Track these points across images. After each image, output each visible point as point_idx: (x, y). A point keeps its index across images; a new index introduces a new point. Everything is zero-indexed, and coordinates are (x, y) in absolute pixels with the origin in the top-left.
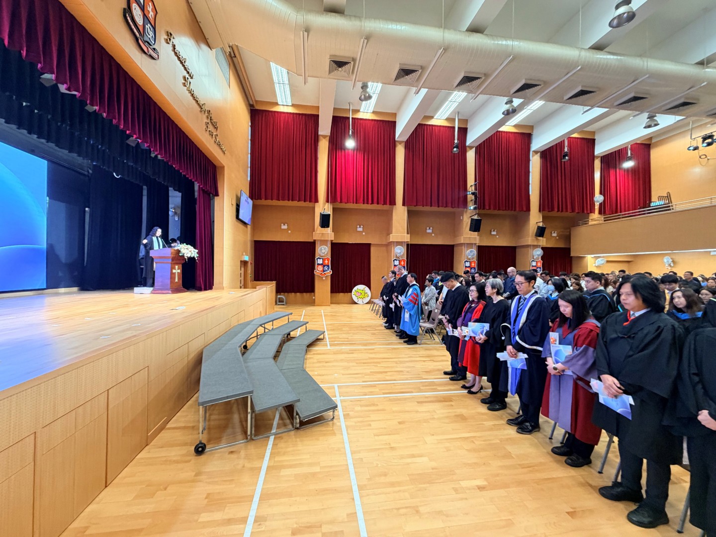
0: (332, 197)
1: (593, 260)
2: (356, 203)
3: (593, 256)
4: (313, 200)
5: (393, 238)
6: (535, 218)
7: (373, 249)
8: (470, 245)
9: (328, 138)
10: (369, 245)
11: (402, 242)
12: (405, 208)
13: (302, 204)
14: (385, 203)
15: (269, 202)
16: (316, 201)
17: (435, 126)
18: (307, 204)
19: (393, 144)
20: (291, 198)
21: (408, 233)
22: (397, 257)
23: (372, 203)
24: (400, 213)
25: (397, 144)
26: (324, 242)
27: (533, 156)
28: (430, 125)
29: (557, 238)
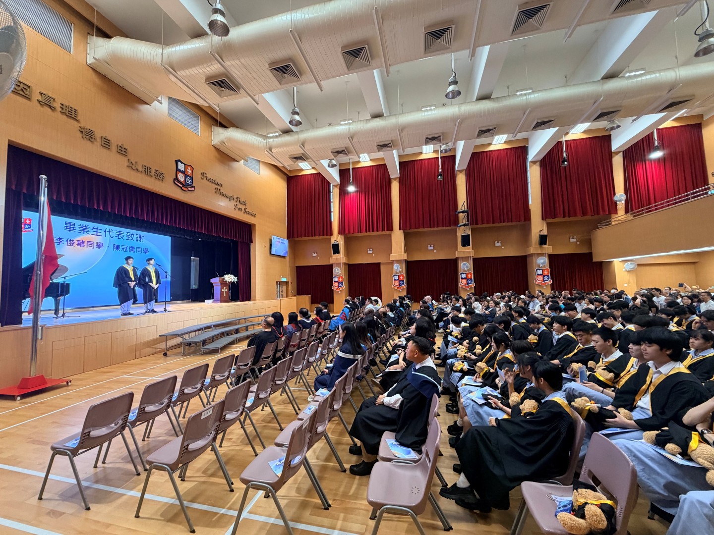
0: (342, 231)
1: (621, 264)
2: (361, 232)
3: (620, 259)
4: (329, 234)
5: (393, 257)
6: (538, 226)
7: (382, 267)
8: (466, 259)
9: (338, 187)
10: (378, 265)
11: (401, 260)
12: (402, 232)
13: (321, 237)
14: (383, 230)
15: (300, 239)
16: (331, 233)
17: (424, 159)
18: (325, 237)
19: (388, 181)
20: (313, 234)
21: (405, 253)
22: (396, 273)
23: (373, 231)
24: (398, 237)
25: (393, 180)
26: (338, 265)
27: (530, 167)
28: (419, 160)
29: (578, 243)
